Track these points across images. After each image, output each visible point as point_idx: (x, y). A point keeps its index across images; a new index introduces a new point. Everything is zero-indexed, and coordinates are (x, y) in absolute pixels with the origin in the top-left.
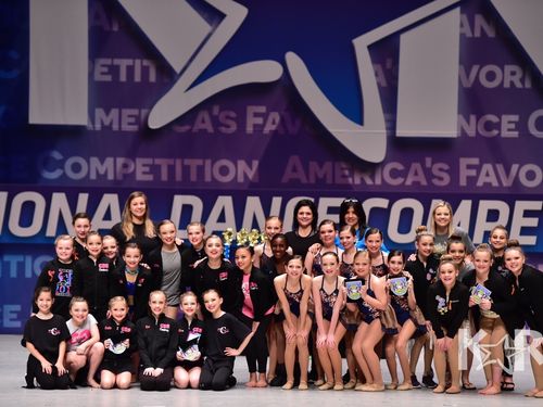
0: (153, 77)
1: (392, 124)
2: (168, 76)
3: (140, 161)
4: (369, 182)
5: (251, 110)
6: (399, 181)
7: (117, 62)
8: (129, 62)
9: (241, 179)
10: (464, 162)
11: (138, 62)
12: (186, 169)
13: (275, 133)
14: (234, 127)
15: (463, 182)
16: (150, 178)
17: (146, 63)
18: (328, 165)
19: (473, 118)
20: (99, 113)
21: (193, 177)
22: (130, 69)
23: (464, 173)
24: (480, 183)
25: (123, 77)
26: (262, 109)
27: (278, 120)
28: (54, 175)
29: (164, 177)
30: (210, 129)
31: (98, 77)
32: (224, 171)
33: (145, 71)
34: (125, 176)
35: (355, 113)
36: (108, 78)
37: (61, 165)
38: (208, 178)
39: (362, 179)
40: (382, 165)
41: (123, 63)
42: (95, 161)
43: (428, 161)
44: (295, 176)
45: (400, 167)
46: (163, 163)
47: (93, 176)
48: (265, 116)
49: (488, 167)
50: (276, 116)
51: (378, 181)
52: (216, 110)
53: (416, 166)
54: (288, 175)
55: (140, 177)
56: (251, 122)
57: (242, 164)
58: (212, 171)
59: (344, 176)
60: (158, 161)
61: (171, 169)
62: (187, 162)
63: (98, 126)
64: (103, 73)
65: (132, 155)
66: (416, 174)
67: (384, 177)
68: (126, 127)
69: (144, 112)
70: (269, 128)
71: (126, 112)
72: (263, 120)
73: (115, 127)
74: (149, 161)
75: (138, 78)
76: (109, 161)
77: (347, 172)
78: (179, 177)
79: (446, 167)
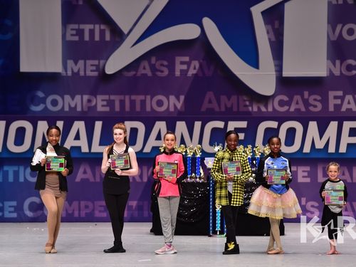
0: (108, 37)
1: (279, 68)
2: (119, 36)
3: (100, 98)
4: (263, 109)
5: (178, 59)
6: (286, 108)
7: (82, 26)
8: (91, 26)
9: (172, 109)
10: (332, 94)
11: (97, 27)
12: (133, 103)
13: (195, 75)
14: (166, 72)
15: (331, 109)
16: (107, 109)
17: (103, 27)
18: (234, 98)
19: (338, 62)
20: (70, 63)
21: (138, 108)
22: (92, 32)
23: (332, 103)
24: (343, 109)
25: (87, 38)
26: (187, 59)
27: (197, 66)
28: (39, 108)
29: (117, 108)
30: (150, 74)
31: (69, 38)
32: (160, 103)
33: (102, 33)
34: (89, 108)
35: (253, 61)
36: (76, 38)
37: (43, 101)
38: (148, 109)
39: (259, 108)
40: (273, 97)
41: (87, 28)
42: (67, 98)
43: (306, 94)
44: (210, 106)
45: (286, 98)
46: (116, 99)
47: (67, 109)
48: (189, 64)
49: (349, 97)
50: (196, 64)
51: (270, 109)
52: (153, 60)
53: (297, 98)
54: (206, 106)
55: (100, 109)
56: (179, 68)
57: (172, 98)
58: (151, 104)
59: (246, 106)
60: (112, 97)
61: (122, 102)
62: (133, 97)
63: (69, 73)
64: (72, 35)
65: (94, 93)
66: (297, 103)
67: (274, 105)
68: (89, 73)
69: (102, 62)
70: (192, 72)
71: (89, 62)
72: (187, 67)
73: (82, 73)
74: (106, 97)
75: (97, 38)
76: (78, 98)
77: (247, 103)
78: (127, 108)
79: (319, 98)
